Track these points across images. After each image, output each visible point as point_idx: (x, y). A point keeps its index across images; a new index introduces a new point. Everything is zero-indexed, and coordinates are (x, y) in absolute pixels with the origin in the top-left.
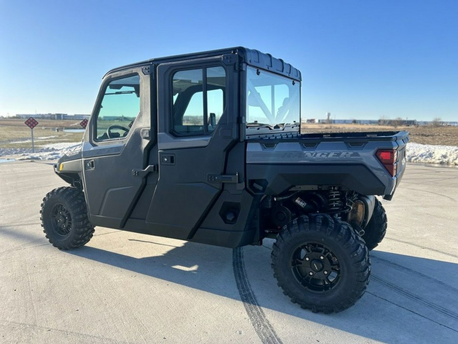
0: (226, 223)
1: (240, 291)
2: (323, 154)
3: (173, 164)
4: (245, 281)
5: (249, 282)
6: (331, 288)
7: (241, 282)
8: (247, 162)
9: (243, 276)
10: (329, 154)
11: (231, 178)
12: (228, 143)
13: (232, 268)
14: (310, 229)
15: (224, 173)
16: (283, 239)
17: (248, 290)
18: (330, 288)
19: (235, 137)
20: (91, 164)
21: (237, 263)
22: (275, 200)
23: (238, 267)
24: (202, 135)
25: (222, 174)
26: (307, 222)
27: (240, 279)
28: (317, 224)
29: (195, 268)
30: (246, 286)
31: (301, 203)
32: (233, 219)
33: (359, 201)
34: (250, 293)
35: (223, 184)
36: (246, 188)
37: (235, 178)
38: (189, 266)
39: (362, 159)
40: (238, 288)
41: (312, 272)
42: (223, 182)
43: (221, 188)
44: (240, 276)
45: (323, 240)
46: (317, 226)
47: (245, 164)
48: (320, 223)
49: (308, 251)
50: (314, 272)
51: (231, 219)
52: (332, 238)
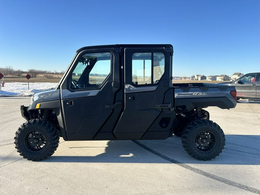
0: (162, 128)
1: (167, 160)
3: (134, 100)
7: (162, 156)
8: (175, 98)
11: (168, 106)
15: (163, 103)
18: (211, 149)
20: (70, 103)
27: (159, 155)
29: (131, 155)
31: (184, 115)
35: (162, 109)
36: (174, 110)
37: (170, 106)
38: (128, 154)
43: (161, 111)
49: (201, 135)
50: (203, 144)
51: (165, 125)
52: (214, 128)
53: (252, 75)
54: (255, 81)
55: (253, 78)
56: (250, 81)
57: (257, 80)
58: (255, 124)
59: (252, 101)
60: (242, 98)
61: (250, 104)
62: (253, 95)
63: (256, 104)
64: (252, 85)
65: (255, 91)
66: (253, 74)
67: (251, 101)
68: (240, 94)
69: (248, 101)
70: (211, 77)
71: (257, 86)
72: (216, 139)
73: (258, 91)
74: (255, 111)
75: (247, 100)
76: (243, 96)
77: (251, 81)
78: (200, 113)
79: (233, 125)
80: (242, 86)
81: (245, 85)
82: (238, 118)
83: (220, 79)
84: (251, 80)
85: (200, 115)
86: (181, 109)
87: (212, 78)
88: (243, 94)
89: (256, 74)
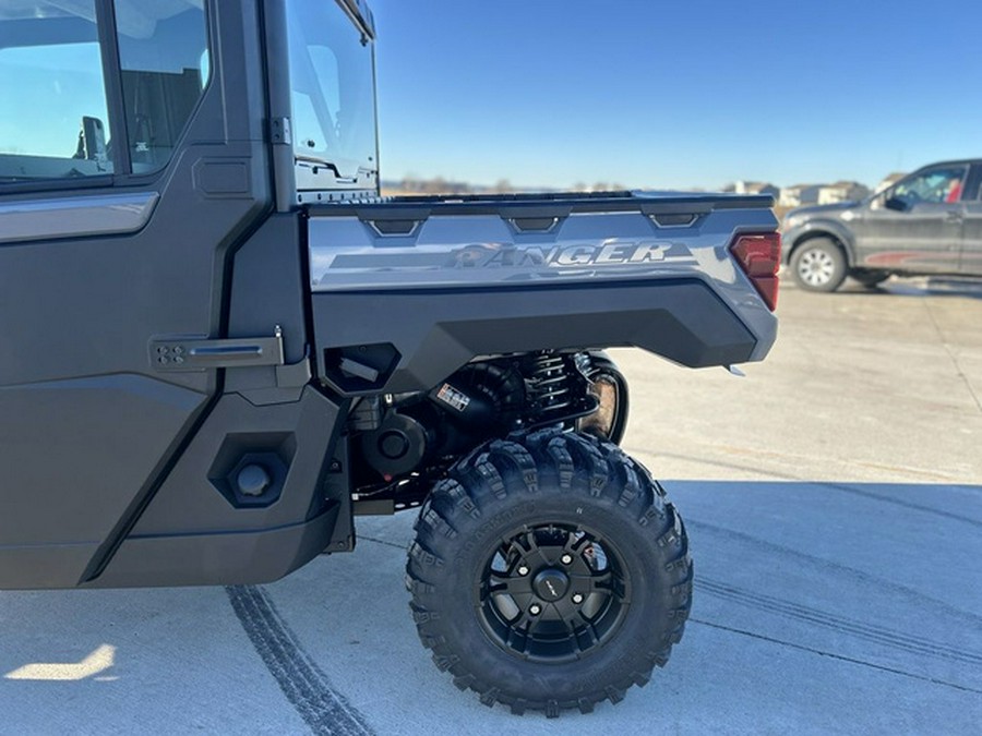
0: (239, 506)
1: (302, 709)
2: (582, 252)
4: (299, 662)
5: (314, 665)
6: (598, 639)
7: (291, 672)
8: (314, 288)
9: (287, 644)
10: (599, 250)
11: (257, 348)
12: (231, 218)
13: (238, 623)
14: (540, 485)
15: (223, 332)
16: (453, 527)
17: (325, 696)
18: (595, 641)
19: (261, 193)
21: (247, 602)
22: (389, 401)
23: (255, 617)
24: (111, 186)
25: (212, 338)
26: (527, 466)
27: (282, 660)
28: (562, 466)
29: (102, 658)
30: (315, 684)
31: (456, 398)
32: (265, 489)
33: (605, 376)
34: (337, 708)
35: (221, 372)
36: (315, 382)
37: (270, 350)
39: (696, 263)
40: (292, 698)
41: (537, 605)
42: (222, 365)
43: (214, 386)
44: (275, 650)
45: (580, 511)
46: (564, 474)
47: (307, 294)
48: (567, 463)
49: (527, 547)
50: (543, 603)
51: (257, 489)
52: (606, 503)
53: (948, 169)
54: (963, 198)
55: (954, 184)
56: (937, 200)
57: (969, 192)
58: (934, 406)
59: (945, 287)
60: (901, 273)
61: (931, 301)
62: (945, 261)
63: (959, 302)
64: (944, 215)
65: (958, 241)
66: (952, 167)
67: (937, 287)
68: (892, 257)
69: (924, 286)
70: (798, 192)
71: (969, 221)
72: (626, 573)
73: (970, 242)
74: (947, 334)
75: (922, 283)
76: (903, 264)
77: (946, 199)
78: (556, 387)
79: (823, 416)
80: (901, 223)
81: (916, 214)
82: (864, 371)
83: (832, 196)
84: (943, 195)
85: (559, 399)
86: (370, 374)
87: (802, 193)
88: (903, 256)
89: (968, 167)
